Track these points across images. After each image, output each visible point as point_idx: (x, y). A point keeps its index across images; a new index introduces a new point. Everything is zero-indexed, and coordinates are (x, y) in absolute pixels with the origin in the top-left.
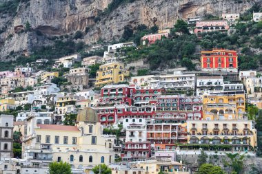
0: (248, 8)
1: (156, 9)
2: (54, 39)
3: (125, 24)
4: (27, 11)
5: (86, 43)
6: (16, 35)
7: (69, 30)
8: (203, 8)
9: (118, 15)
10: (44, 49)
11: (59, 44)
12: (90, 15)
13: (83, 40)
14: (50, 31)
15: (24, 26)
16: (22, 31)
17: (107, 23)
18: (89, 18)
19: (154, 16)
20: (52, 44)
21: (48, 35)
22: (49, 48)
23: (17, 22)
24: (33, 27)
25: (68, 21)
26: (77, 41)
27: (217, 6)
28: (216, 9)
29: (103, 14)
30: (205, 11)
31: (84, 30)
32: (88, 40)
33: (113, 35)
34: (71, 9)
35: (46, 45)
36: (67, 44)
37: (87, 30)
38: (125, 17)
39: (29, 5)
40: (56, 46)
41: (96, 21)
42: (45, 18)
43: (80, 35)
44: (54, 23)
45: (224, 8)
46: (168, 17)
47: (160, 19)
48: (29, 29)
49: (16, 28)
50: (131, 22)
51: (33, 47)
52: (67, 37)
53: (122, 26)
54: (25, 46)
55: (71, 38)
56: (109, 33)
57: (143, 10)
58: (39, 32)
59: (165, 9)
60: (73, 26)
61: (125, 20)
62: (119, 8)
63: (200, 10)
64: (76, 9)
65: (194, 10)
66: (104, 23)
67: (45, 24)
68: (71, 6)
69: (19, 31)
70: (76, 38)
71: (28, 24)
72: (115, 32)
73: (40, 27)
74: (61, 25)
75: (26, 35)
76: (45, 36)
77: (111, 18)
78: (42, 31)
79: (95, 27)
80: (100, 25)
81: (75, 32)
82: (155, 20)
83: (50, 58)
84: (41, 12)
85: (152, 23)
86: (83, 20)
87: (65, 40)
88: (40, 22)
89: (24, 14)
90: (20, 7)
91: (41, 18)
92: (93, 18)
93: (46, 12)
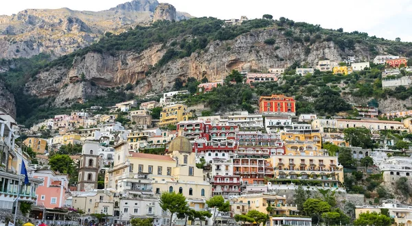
0: (289, 65)
1: (205, 64)
2: (106, 90)
3: (174, 77)
4: (82, 64)
5: (137, 94)
6: (71, 85)
7: (120, 83)
8: (249, 64)
9: (168, 69)
10: (97, 98)
11: (111, 94)
12: (140, 70)
13: (133, 92)
14: (103, 83)
15: (80, 77)
16: (78, 81)
17: (158, 76)
18: (138, 73)
19: (204, 69)
20: (105, 94)
21: (101, 86)
22: (101, 97)
23: (72, 73)
24: (87, 77)
25: (119, 75)
26: (128, 92)
27: (262, 63)
28: (261, 65)
29: (154, 69)
30: (251, 67)
31: (134, 83)
32: (138, 92)
33: (164, 86)
34: (123, 64)
35: (99, 95)
36: (119, 94)
37: (138, 83)
38: (175, 71)
39: (84, 58)
40: (109, 96)
41: (147, 74)
42: (98, 71)
43: (130, 87)
44: (107, 76)
45: (268, 65)
46: (217, 71)
47: (209, 72)
48: (83, 79)
49: (71, 79)
50: (181, 76)
51: (87, 96)
52: (118, 88)
53: (173, 79)
54: (80, 94)
55: (122, 89)
56: (160, 85)
57: (192, 65)
58: (93, 82)
59: (214, 64)
60: (123, 79)
61: (176, 74)
62: (169, 63)
63: (246, 65)
64: (127, 64)
65: (241, 65)
66: (155, 76)
67: (99, 76)
68: (122, 61)
69: (74, 81)
70: (127, 89)
71: (83, 76)
72: (166, 84)
73: (94, 79)
74: (113, 78)
75: (81, 85)
76: (99, 87)
77: (162, 72)
78: (96, 82)
79: (145, 80)
80: (151, 78)
81: (125, 85)
82: (205, 73)
83: (103, 106)
84: (95, 66)
85: (201, 76)
86: (134, 74)
87: (117, 91)
88: (94, 74)
89: (80, 66)
90: (76, 60)
91: (95, 71)
92: (143, 72)
93: (100, 65)
